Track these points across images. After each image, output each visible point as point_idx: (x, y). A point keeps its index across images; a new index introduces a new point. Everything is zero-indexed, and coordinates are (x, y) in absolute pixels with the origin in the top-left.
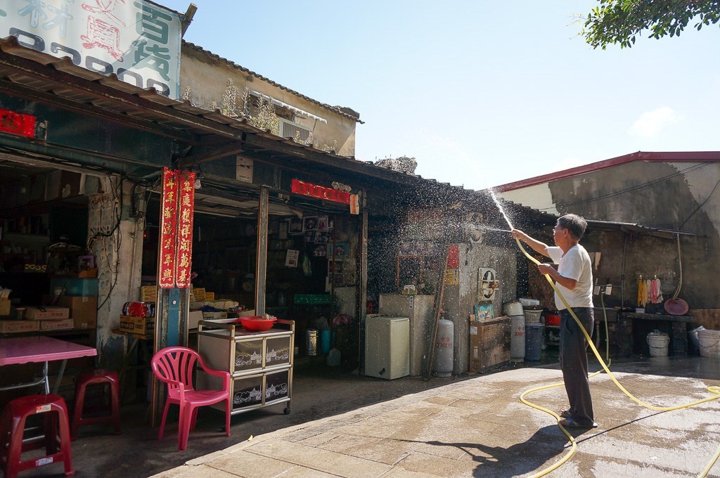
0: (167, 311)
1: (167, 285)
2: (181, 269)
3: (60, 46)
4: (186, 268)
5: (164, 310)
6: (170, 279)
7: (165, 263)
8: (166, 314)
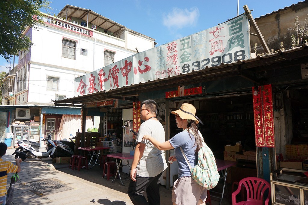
0: (262, 159)
1: (260, 145)
2: (268, 137)
3: (204, 60)
4: (271, 137)
5: (260, 158)
6: (262, 143)
7: (258, 134)
8: (261, 160)
